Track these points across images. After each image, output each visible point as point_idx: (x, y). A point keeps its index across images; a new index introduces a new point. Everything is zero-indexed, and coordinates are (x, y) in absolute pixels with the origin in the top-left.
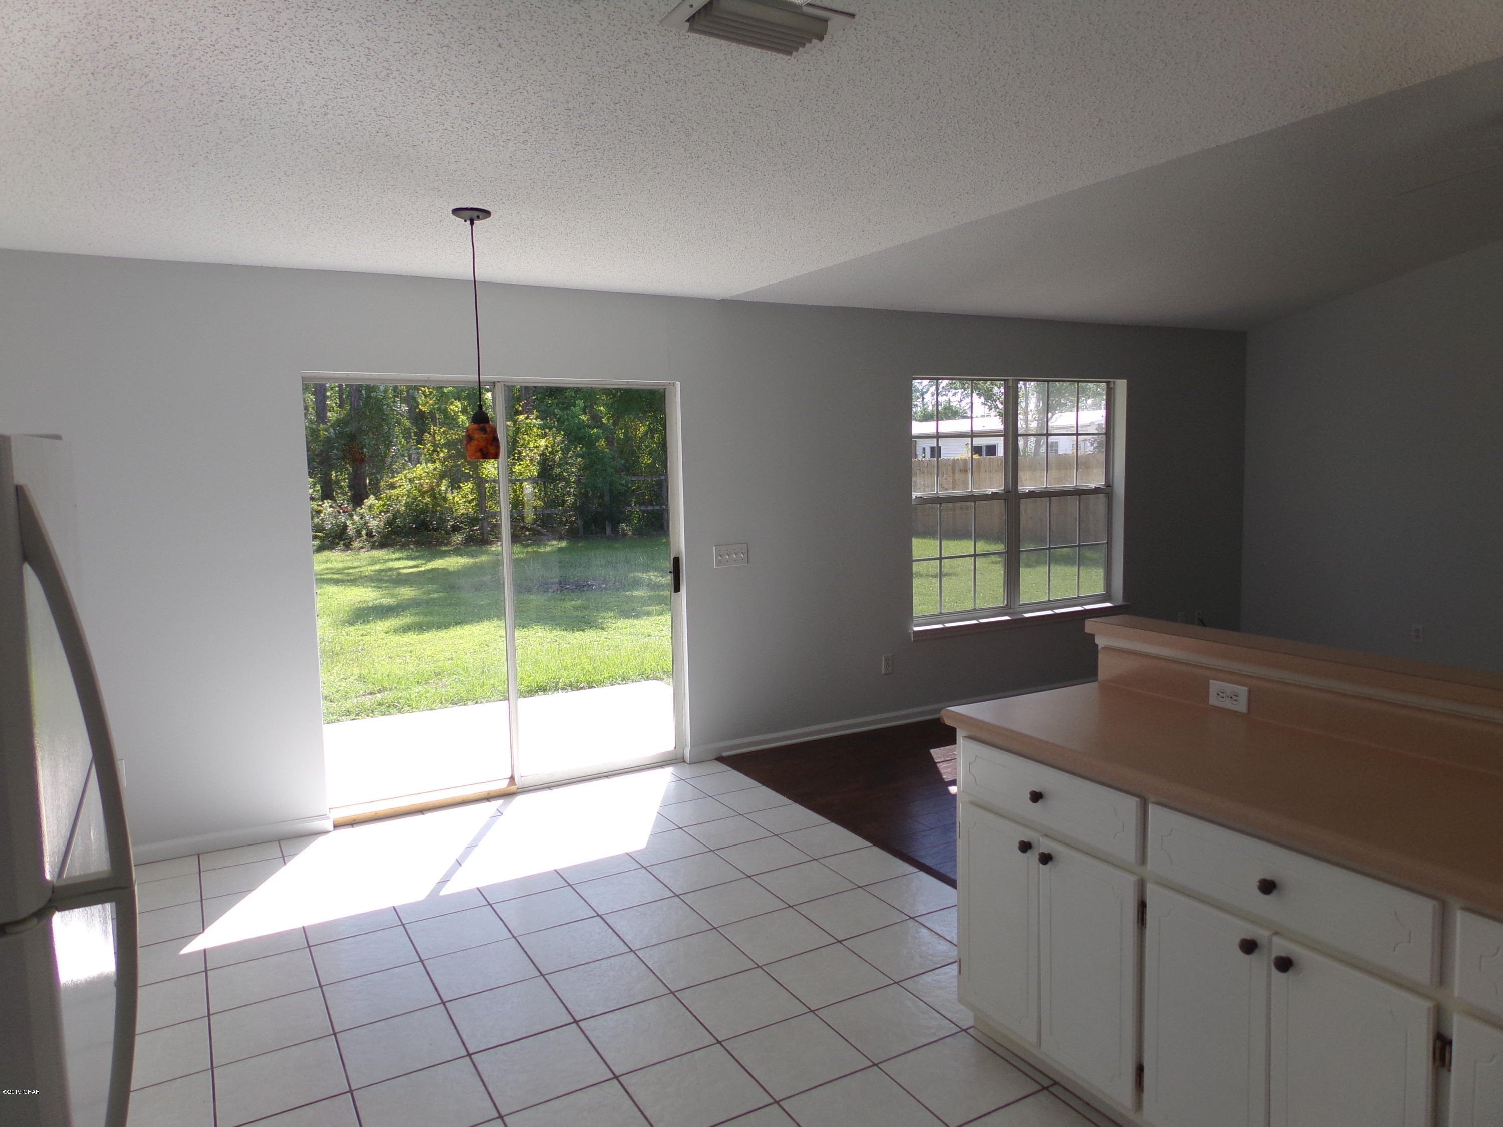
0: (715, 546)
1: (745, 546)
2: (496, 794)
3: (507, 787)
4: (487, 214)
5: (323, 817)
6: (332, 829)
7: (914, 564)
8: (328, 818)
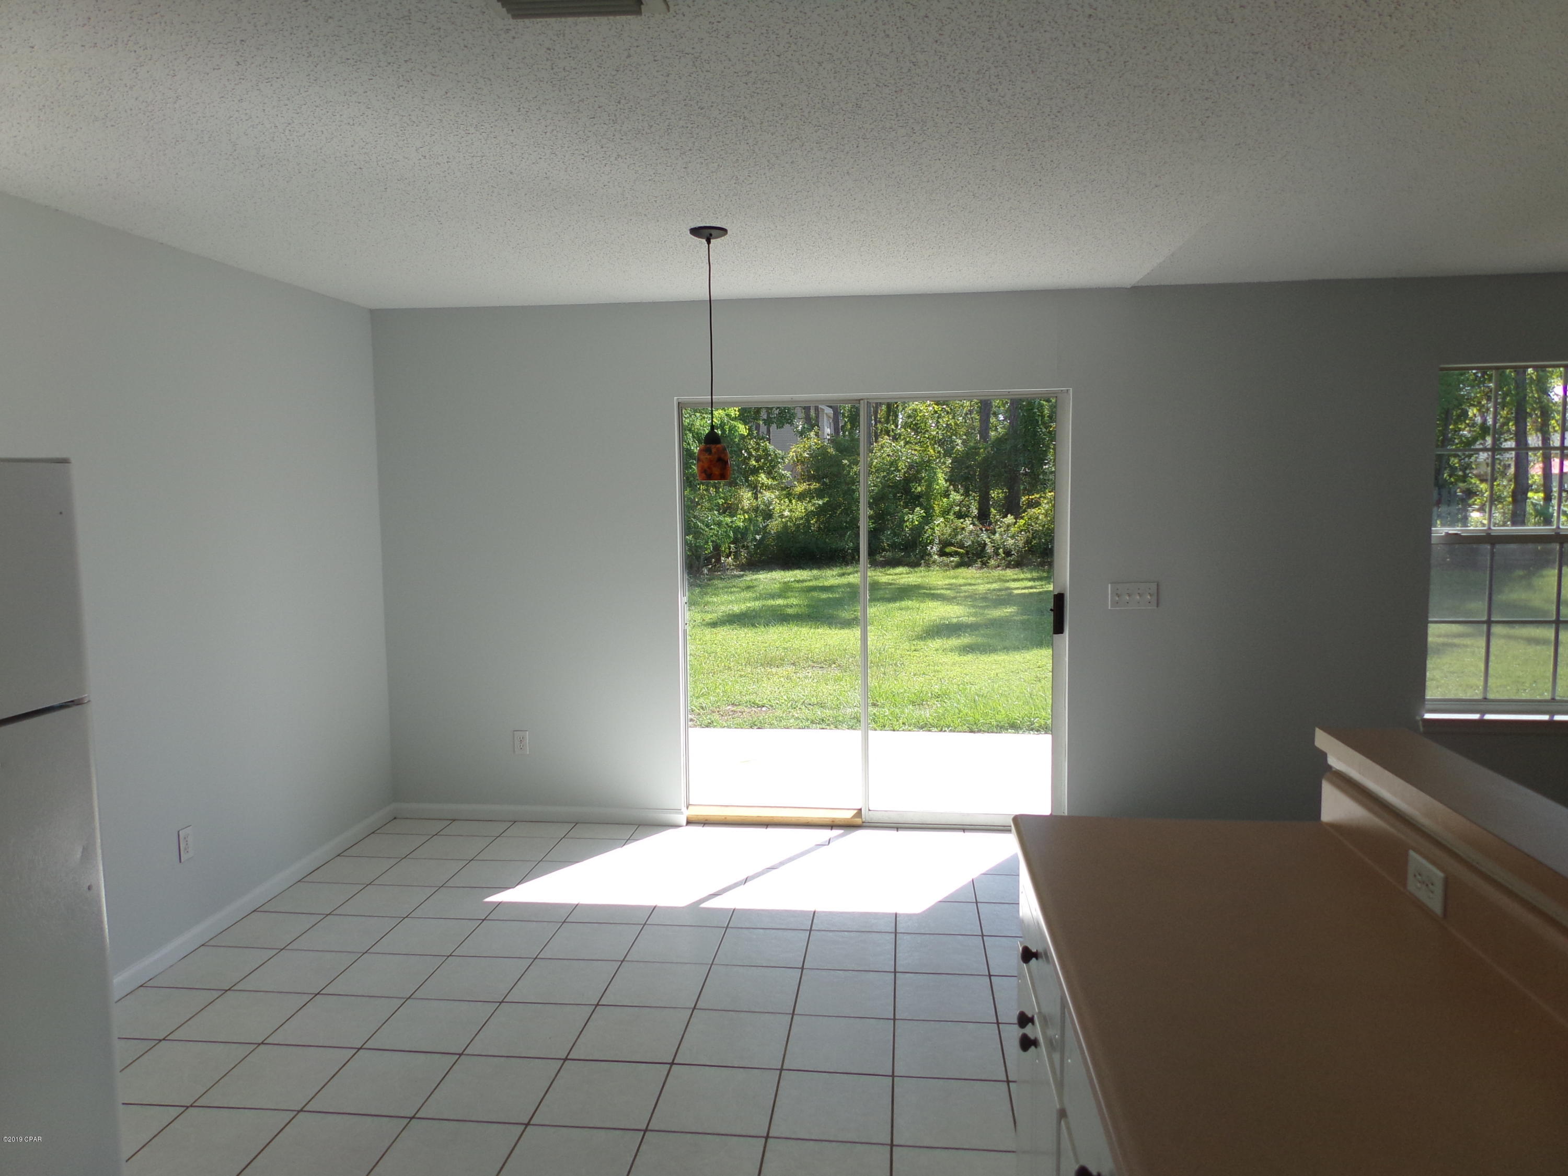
0: (1111, 583)
1: (1154, 586)
2: (841, 823)
3: (852, 818)
4: (723, 231)
5: (678, 811)
6: (684, 823)
7: (1430, 625)
8: (682, 813)
